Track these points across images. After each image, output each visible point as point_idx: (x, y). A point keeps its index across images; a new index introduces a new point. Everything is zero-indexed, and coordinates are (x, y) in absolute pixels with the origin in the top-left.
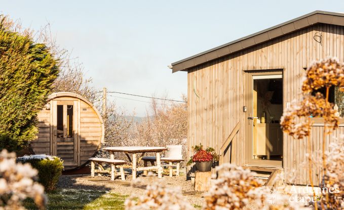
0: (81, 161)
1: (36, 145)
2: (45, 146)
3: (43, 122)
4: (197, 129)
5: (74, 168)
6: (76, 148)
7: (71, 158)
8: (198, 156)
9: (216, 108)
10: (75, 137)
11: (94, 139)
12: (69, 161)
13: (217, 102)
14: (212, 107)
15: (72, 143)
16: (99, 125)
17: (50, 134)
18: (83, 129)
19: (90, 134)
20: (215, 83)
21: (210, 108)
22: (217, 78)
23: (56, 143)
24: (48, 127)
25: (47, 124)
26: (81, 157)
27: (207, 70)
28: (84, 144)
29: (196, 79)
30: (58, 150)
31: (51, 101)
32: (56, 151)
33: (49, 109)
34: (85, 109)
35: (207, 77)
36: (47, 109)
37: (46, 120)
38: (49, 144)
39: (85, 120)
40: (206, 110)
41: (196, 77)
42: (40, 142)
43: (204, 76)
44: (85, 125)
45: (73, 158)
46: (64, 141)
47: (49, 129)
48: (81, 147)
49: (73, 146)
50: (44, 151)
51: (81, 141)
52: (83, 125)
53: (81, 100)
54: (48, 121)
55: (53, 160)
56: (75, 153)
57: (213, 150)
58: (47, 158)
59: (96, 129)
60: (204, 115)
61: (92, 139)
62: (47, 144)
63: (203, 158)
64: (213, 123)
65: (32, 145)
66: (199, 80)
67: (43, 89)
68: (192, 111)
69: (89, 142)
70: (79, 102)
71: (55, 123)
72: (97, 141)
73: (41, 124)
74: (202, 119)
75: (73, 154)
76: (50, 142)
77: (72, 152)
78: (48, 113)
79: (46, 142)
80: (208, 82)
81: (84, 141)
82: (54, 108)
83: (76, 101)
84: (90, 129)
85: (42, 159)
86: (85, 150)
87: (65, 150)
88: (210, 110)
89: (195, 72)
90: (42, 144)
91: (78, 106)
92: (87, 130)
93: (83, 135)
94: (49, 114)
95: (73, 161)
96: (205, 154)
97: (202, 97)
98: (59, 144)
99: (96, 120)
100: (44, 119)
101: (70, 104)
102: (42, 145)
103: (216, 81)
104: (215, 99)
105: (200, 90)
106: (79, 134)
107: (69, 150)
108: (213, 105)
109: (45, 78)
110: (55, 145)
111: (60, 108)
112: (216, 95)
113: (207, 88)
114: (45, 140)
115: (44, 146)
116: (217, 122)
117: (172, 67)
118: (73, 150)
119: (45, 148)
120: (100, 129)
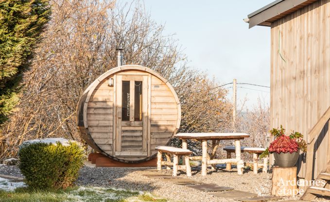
0: (151, 150)
1: (96, 130)
2: (107, 131)
3: (105, 102)
4: (283, 106)
5: (142, 159)
6: (145, 134)
7: (139, 146)
8: (276, 145)
9: (309, 75)
10: (145, 120)
11: (169, 123)
12: (136, 150)
13: (309, 66)
14: (303, 73)
15: (141, 128)
16: (174, 106)
17: (113, 116)
18: (154, 111)
19: (163, 118)
20: (308, 39)
21: (300, 76)
22: (309, 31)
23: (120, 128)
24: (111, 108)
25: (110, 104)
26: (151, 145)
27: (296, 21)
28: (155, 130)
29: (282, 36)
30: (123, 137)
31: (115, 76)
32: (120, 137)
33: (112, 86)
34: (157, 86)
35: (297, 31)
36: (109, 86)
37: (108, 99)
38: (111, 128)
39: (158, 100)
40: (295, 78)
41: (282, 33)
42: (101, 126)
43: (292, 30)
44: (158, 106)
45: (142, 146)
46: (130, 126)
47: (112, 110)
48: (151, 133)
49: (142, 131)
50: (105, 137)
51: (152, 126)
52: (154, 106)
53: (152, 74)
54: (112, 100)
55: (67, 145)
56: (144, 141)
57: (300, 135)
58: (59, 143)
59: (171, 111)
60: (292, 86)
61: (166, 123)
62: (109, 128)
63: (284, 147)
64: (305, 97)
65: (91, 129)
66: (286, 37)
67: (20, 37)
68: (277, 81)
69: (163, 128)
70: (150, 78)
71: (120, 103)
72: (172, 126)
73: (102, 104)
74: (290, 93)
75: (142, 141)
76: (113, 126)
77: (140, 139)
78: (110, 90)
79: (108, 126)
80: (298, 38)
81: (156, 126)
82: (118, 84)
83: (146, 77)
84: (164, 110)
85: (51, 144)
86: (156, 136)
87: (132, 137)
88: (300, 79)
89: (280, 26)
90: (103, 128)
91: (148, 82)
92: (159, 112)
93: (155, 118)
94: (112, 92)
95: (141, 150)
96: (286, 141)
97: (289, 60)
98: (124, 128)
99: (171, 100)
100: (107, 98)
101: (138, 79)
102: (103, 130)
103: (308, 36)
104: (307, 62)
105: (287, 51)
106: (150, 117)
107: (136, 137)
108: (304, 71)
109: (22, 20)
110: (119, 130)
111: (126, 85)
112: (309, 57)
113: (296, 47)
114: (107, 123)
115: (105, 131)
116: (309, 96)
117: (248, 20)
118: (142, 136)
119: (107, 133)
120: (176, 111)
